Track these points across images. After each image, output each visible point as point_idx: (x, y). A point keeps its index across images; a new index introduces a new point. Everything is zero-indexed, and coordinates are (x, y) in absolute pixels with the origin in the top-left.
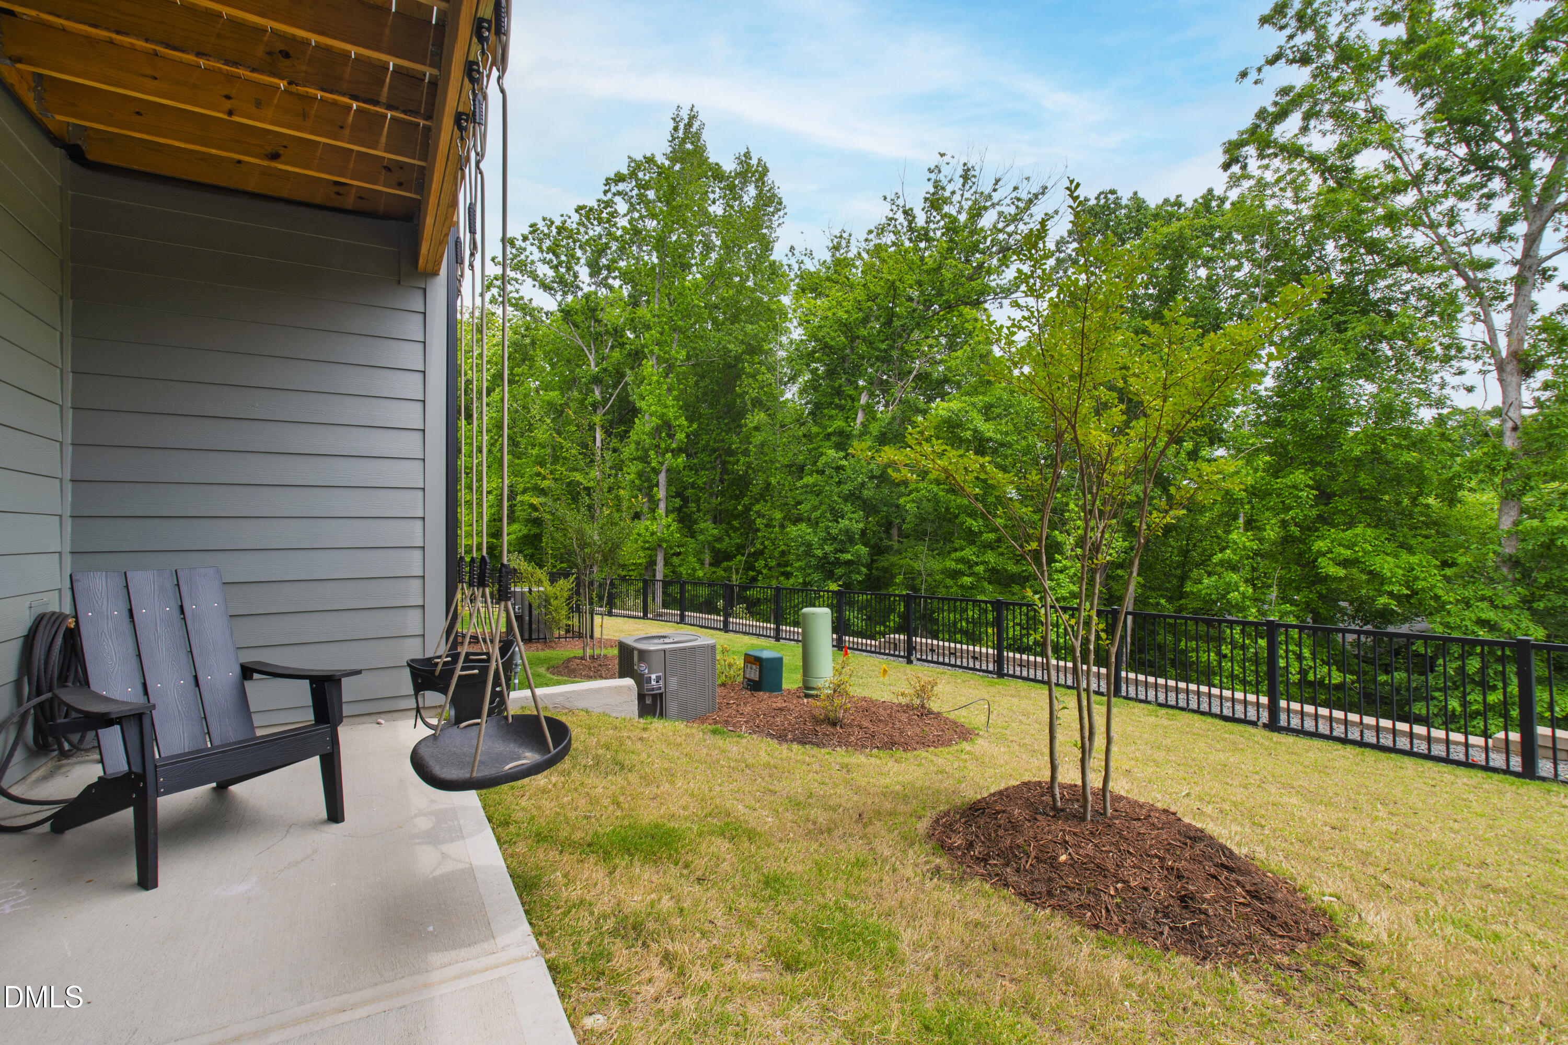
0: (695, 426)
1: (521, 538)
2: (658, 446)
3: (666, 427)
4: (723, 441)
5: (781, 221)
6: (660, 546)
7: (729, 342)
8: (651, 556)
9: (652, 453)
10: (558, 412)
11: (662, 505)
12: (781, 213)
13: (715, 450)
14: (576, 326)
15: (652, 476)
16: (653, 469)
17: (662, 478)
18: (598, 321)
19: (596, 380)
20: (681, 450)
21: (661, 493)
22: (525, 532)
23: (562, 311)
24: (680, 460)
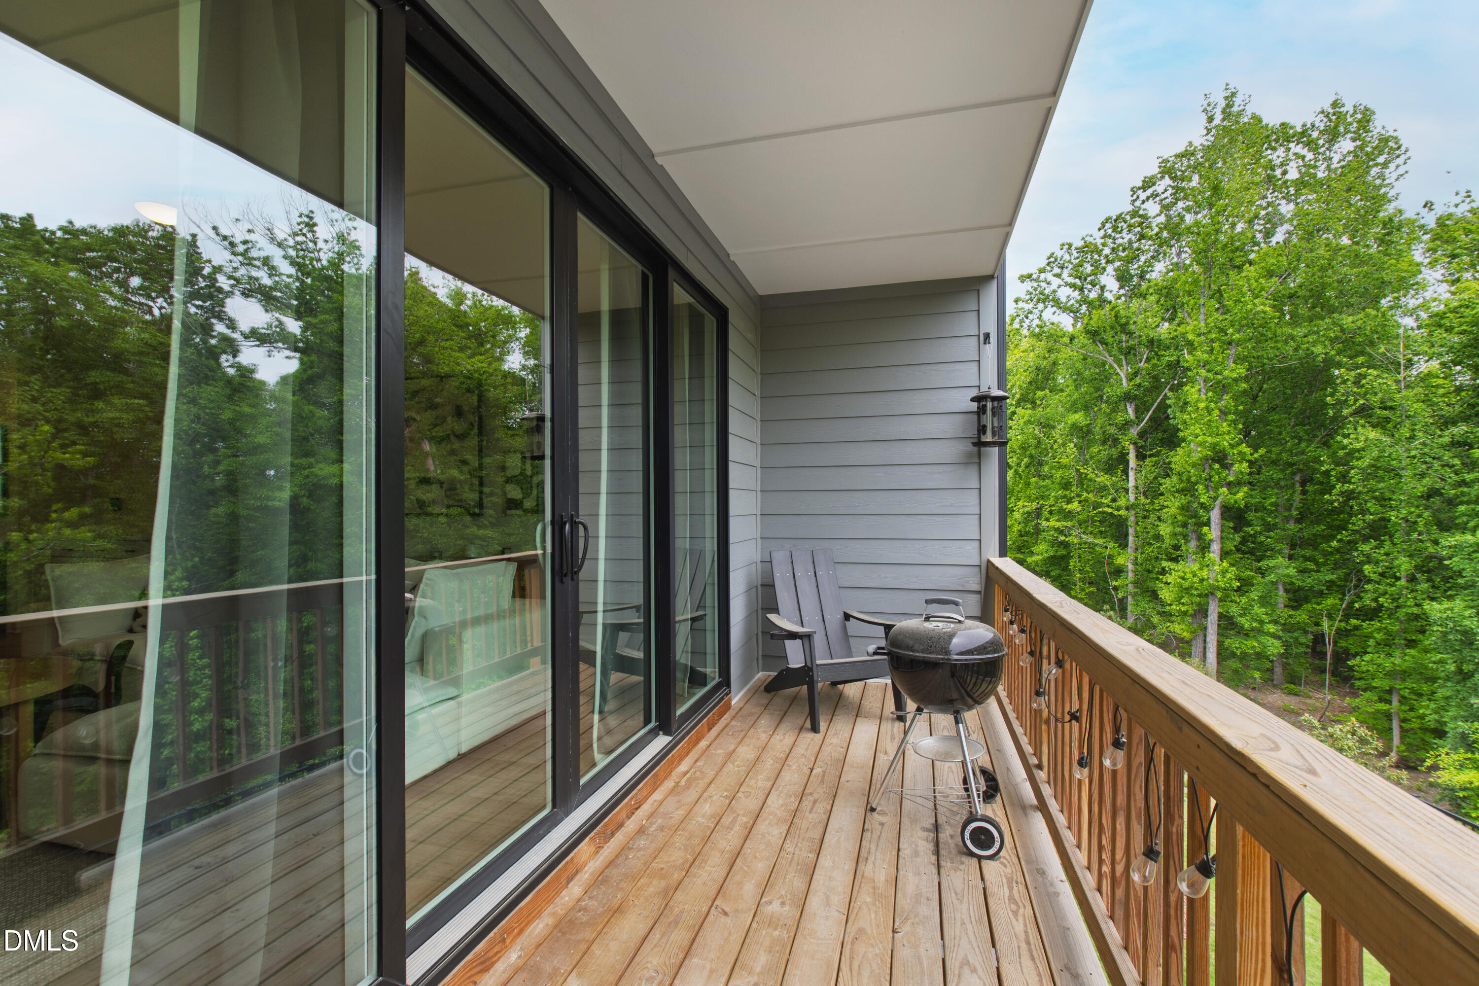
0: (1262, 451)
1: (1048, 558)
2: (1209, 479)
3: (1220, 458)
4: (1303, 453)
5: (1401, 170)
6: (1212, 594)
7: (1314, 344)
8: (1199, 604)
9: (1200, 487)
10: (1083, 434)
11: (1216, 547)
12: (1400, 161)
13: (1292, 465)
14: (1104, 343)
15: (1201, 512)
16: (1202, 505)
17: (1215, 515)
18: (1130, 334)
19: (1127, 397)
20: (1239, 483)
21: (1213, 533)
22: (1051, 553)
23: (1088, 332)
24: (1240, 495)
